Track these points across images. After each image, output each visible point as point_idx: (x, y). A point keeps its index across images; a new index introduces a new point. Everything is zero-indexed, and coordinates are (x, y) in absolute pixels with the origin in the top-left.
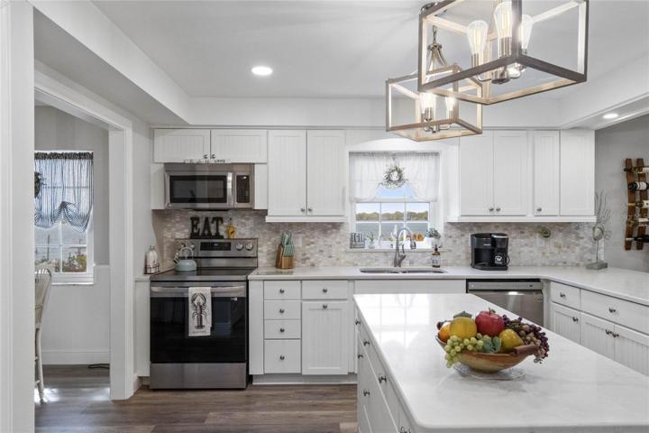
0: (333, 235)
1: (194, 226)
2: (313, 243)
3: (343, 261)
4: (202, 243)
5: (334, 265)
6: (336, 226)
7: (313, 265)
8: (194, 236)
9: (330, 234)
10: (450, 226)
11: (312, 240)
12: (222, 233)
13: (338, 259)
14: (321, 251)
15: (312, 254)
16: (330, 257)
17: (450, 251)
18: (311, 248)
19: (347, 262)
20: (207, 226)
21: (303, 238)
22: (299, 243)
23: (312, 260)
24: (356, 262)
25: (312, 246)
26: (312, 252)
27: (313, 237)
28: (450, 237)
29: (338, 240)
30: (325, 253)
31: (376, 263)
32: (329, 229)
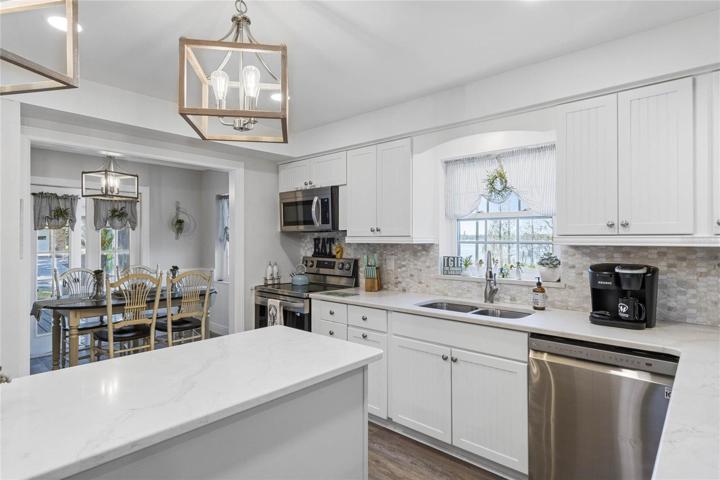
0: (423, 259)
1: (316, 246)
2: (404, 266)
3: (432, 288)
4: (318, 261)
5: (424, 292)
6: (426, 248)
7: (404, 290)
8: (316, 254)
9: (420, 257)
10: (572, 251)
11: (403, 263)
12: (334, 253)
13: (427, 286)
14: (412, 275)
15: (403, 278)
16: (420, 283)
17: (572, 288)
18: (404, 272)
19: (437, 291)
20: (324, 246)
21: (395, 260)
22: (391, 265)
23: (403, 284)
24: (446, 292)
25: (404, 269)
26: (403, 275)
27: (404, 260)
28: (573, 267)
29: (428, 264)
30: (415, 278)
31: (469, 295)
32: (419, 251)
